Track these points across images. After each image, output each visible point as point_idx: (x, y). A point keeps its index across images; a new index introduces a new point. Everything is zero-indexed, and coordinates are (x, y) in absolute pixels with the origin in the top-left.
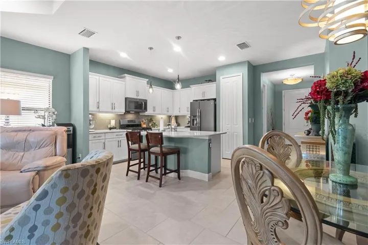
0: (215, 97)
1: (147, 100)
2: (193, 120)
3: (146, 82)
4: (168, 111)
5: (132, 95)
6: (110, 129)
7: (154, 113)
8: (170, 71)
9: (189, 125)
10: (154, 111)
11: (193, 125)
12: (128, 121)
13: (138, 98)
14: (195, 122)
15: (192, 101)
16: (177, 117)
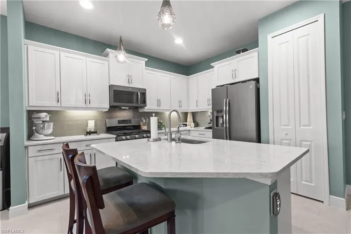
0: (256, 76)
1: (145, 89)
2: (217, 117)
3: (144, 63)
4: (180, 106)
5: (121, 82)
6: (89, 133)
7: (159, 108)
8: (179, 41)
9: (211, 125)
10: (159, 105)
11: (217, 125)
12: (119, 121)
13: (131, 86)
14: (221, 121)
15: (214, 87)
16: (194, 114)
